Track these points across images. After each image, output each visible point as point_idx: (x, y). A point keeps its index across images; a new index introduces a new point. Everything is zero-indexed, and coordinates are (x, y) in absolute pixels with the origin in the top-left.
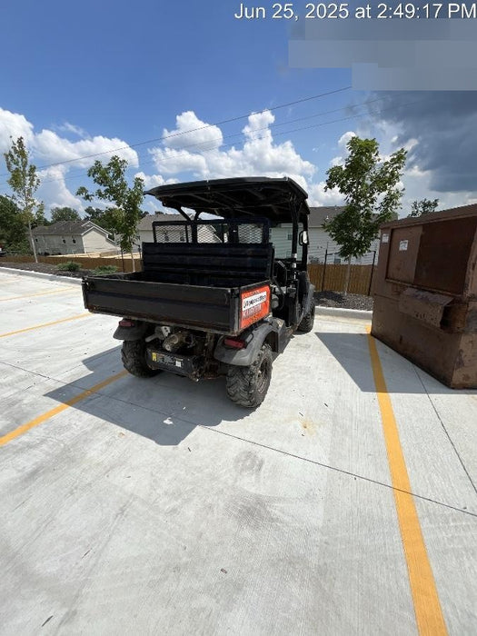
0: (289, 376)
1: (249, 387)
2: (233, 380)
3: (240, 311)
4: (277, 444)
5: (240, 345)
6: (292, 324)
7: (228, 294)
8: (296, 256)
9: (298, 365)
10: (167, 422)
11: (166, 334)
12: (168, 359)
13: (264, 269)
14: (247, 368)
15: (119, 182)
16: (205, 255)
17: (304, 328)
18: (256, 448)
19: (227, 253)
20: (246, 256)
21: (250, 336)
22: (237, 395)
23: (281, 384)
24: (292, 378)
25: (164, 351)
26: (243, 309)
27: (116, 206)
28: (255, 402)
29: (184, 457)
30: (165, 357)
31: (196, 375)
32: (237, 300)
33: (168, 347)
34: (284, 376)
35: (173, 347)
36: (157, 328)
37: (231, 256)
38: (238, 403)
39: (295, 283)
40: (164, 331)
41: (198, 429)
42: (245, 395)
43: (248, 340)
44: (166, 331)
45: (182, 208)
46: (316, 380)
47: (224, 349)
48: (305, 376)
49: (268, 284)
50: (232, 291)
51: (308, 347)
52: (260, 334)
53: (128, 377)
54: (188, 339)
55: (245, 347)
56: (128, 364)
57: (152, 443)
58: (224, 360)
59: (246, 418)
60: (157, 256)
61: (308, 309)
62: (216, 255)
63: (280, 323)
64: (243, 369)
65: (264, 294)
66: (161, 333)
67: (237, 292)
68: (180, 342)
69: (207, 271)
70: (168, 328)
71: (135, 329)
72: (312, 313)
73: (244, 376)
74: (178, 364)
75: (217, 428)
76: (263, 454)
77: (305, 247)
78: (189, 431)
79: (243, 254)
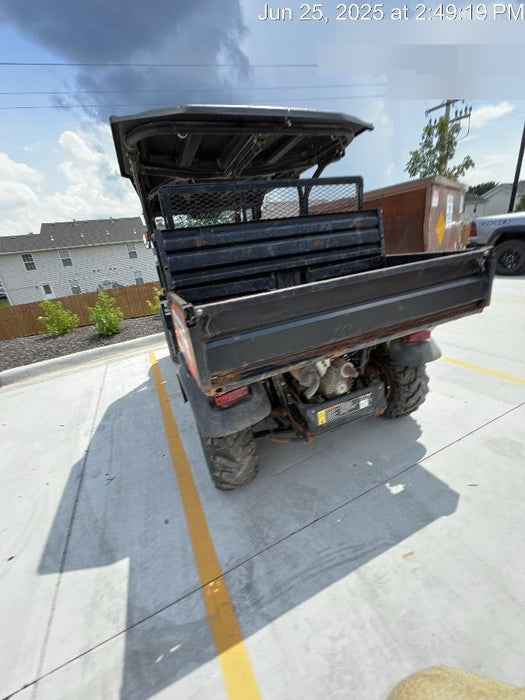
10: (396, 489)
12: (347, 406)
20: (353, 229)
30: (342, 404)
33: (342, 388)
37: (335, 231)
40: (321, 368)
41: (427, 465)
44: (323, 365)
62: (315, 234)
74: (363, 405)
75: (431, 450)
78: (430, 475)
79: (351, 226)
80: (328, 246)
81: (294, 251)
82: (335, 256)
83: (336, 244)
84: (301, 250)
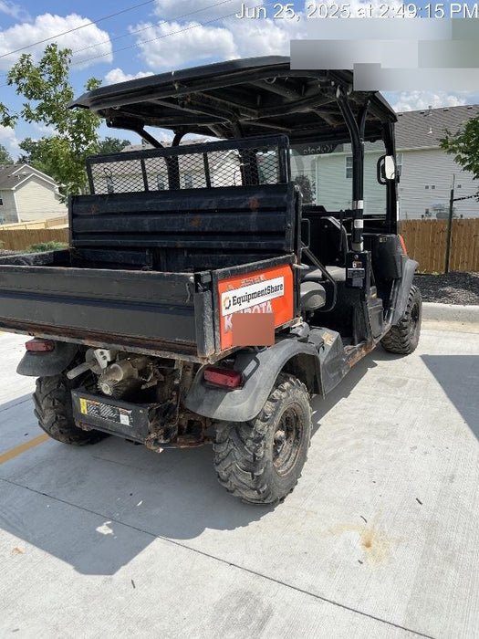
0: (353, 442)
1: (253, 464)
2: (222, 450)
3: (216, 316)
4: (304, 579)
5: (232, 381)
6: (362, 339)
7: (190, 284)
8: (361, 204)
9: (376, 420)
10: (104, 529)
11: (104, 364)
12: (107, 411)
13: (282, 234)
14: (249, 425)
15: (60, 88)
16: (174, 212)
17: (396, 346)
18: (263, 585)
19: (213, 206)
20: (248, 210)
21: (253, 364)
22: (233, 480)
23: (334, 458)
24: (358, 446)
25: (100, 394)
26: (224, 312)
27: (57, 133)
28: (267, 494)
29: (120, 598)
30: (102, 406)
31: (156, 441)
32: (207, 295)
33: (106, 388)
34: (343, 441)
35: (116, 388)
36: (88, 353)
37: (221, 211)
38: (236, 494)
39: (362, 257)
40: (100, 358)
41: (158, 544)
42: (246, 479)
43: (247, 372)
44: (102, 356)
45: (146, 128)
46: (407, 449)
47: (202, 390)
48: (384, 443)
49: (289, 262)
50: (198, 278)
51: (400, 384)
52: (273, 359)
53: (50, 445)
54: (143, 372)
55: (241, 384)
56: (45, 421)
57: (67, 570)
58: (203, 411)
59: (253, 524)
60: (93, 220)
61: (401, 308)
62: (195, 212)
63: (329, 337)
64: (241, 429)
65: (279, 281)
66: (95, 361)
67: (206, 279)
68: (129, 378)
69: (180, 243)
70: (107, 353)
71: (52, 355)
72: (415, 315)
73: (243, 442)
74: (125, 420)
75: (195, 542)
76: (275, 597)
77: (391, 186)
78: (140, 549)
79: (242, 206)
80: (207, 229)
81: (168, 229)
82: (214, 243)
83: (219, 227)
84: (176, 229)
